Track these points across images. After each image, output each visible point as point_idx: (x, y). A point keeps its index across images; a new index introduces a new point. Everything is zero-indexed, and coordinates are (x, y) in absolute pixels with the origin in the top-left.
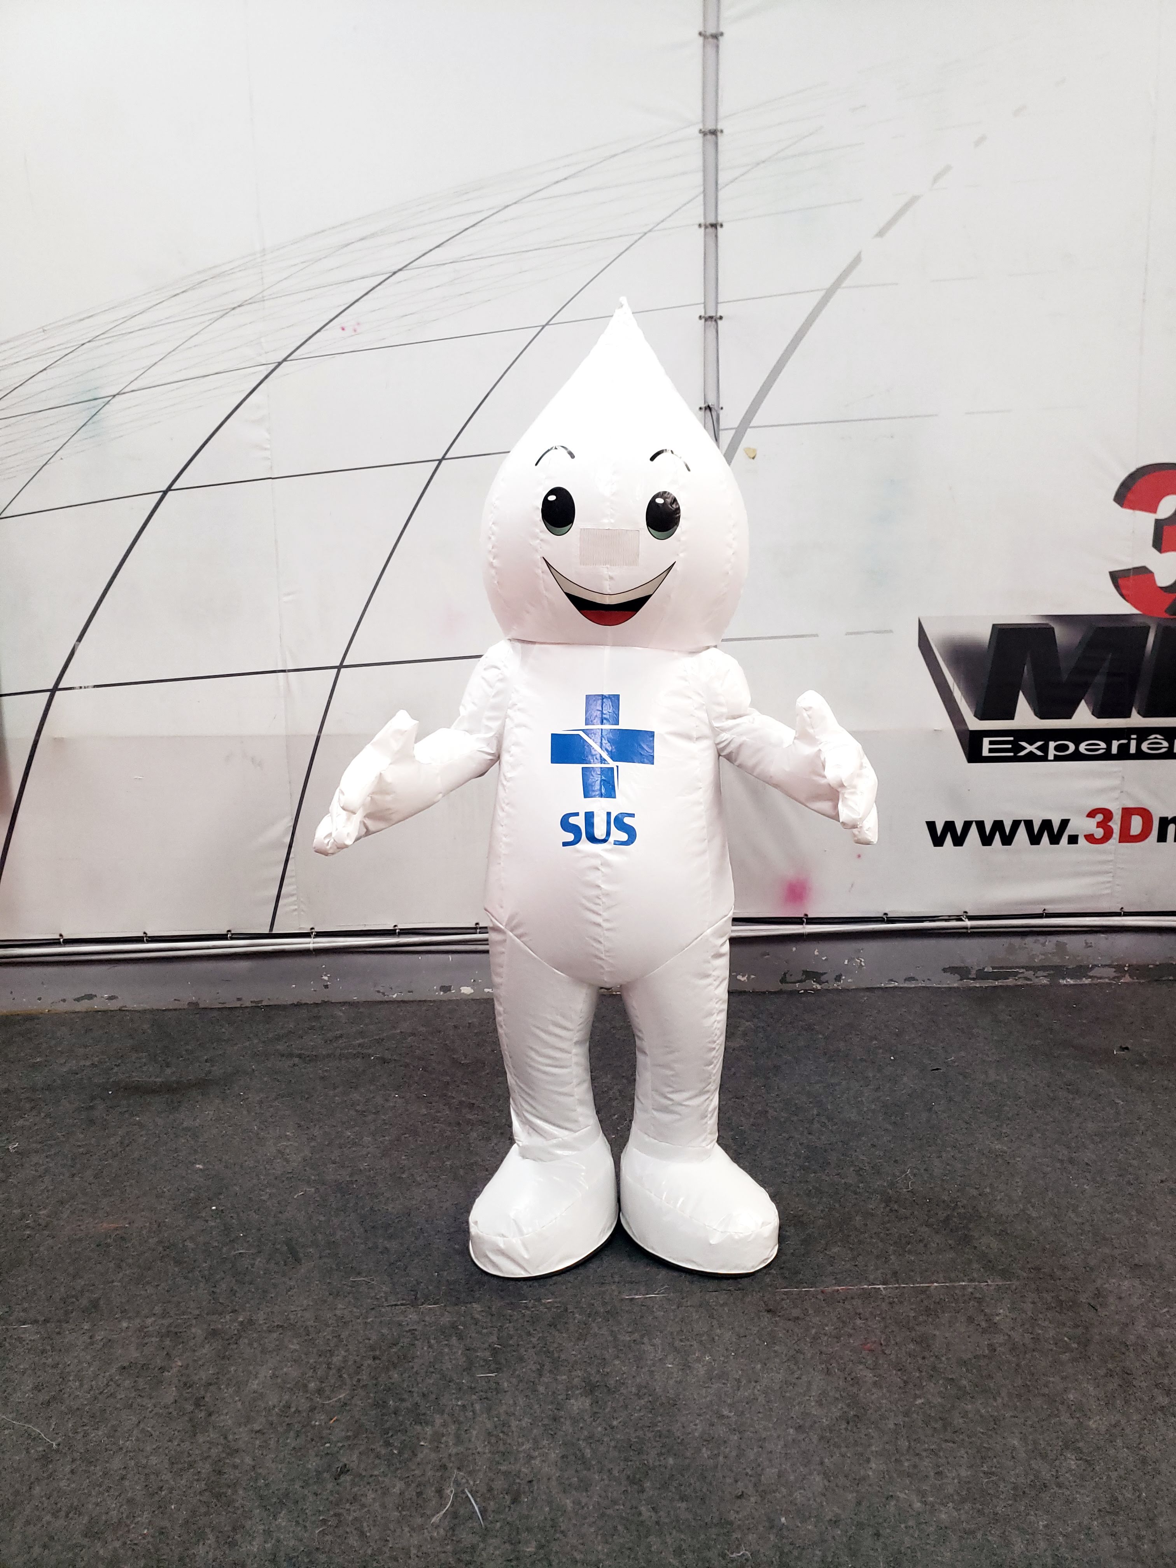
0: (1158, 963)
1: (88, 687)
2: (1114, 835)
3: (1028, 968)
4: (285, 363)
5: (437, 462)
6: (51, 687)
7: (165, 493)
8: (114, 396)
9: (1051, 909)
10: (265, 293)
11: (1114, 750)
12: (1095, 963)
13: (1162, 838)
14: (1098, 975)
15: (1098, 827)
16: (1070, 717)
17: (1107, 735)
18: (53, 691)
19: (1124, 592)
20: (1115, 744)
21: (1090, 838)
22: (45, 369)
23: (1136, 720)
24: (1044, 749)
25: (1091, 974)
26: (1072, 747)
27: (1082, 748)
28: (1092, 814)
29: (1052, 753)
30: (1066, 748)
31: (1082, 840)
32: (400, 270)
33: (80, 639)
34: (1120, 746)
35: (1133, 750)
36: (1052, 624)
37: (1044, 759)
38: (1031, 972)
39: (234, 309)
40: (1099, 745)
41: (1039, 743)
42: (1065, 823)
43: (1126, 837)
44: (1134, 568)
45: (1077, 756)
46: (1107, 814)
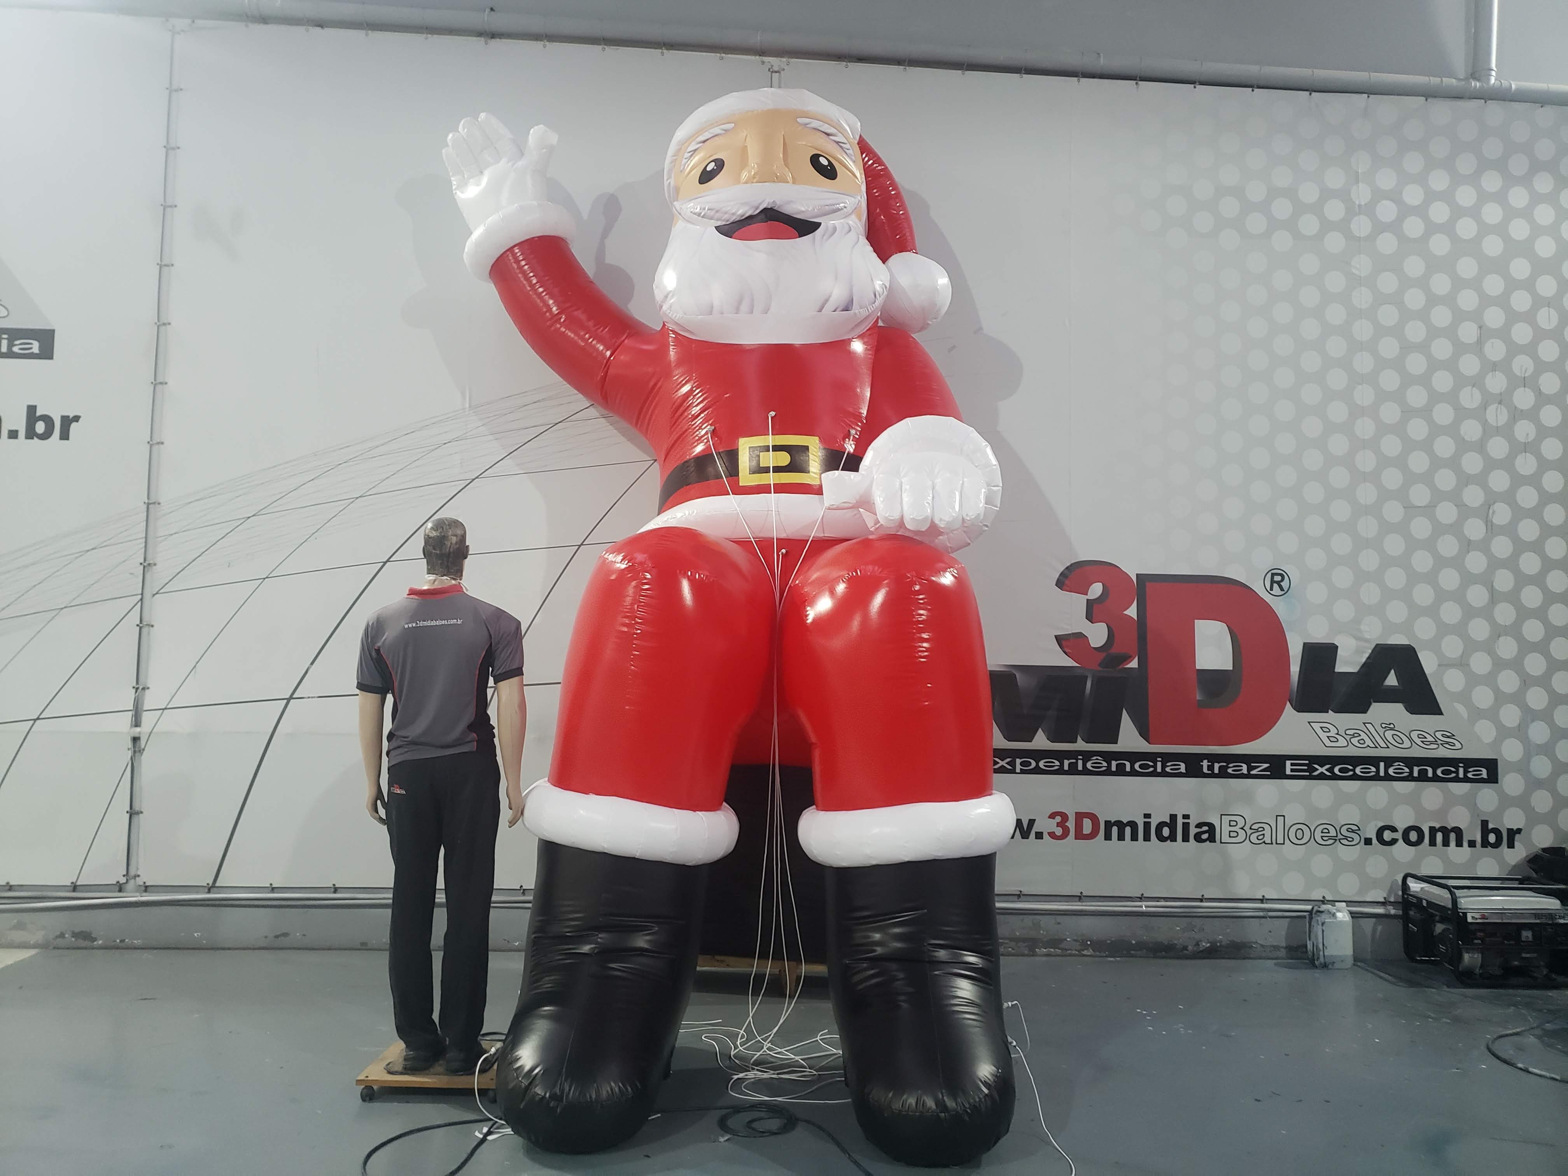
0: (1113, 939)
1: (314, 697)
2: (1070, 833)
4: (477, 479)
5: (577, 547)
6: (288, 697)
7: (385, 563)
8: (357, 498)
9: (1025, 891)
10: (468, 435)
11: (1066, 767)
12: (1064, 937)
13: (1108, 837)
14: (1067, 948)
15: (1057, 826)
16: (1031, 741)
17: (1060, 755)
18: (288, 700)
19: (1067, 651)
20: (1066, 763)
21: (1052, 835)
22: (313, 480)
23: (1081, 745)
24: (1012, 764)
25: (1060, 946)
26: (1034, 764)
27: (1041, 764)
28: (1052, 816)
29: (1018, 768)
30: (1030, 764)
31: (1046, 836)
32: (560, 422)
33: (312, 663)
34: (1070, 764)
35: (1080, 767)
36: (1014, 672)
37: (1013, 771)
38: (1014, 943)
39: (445, 444)
40: (1054, 763)
41: (1008, 760)
42: (1032, 822)
43: (1079, 836)
44: (1073, 633)
45: (1037, 771)
46: (1064, 817)
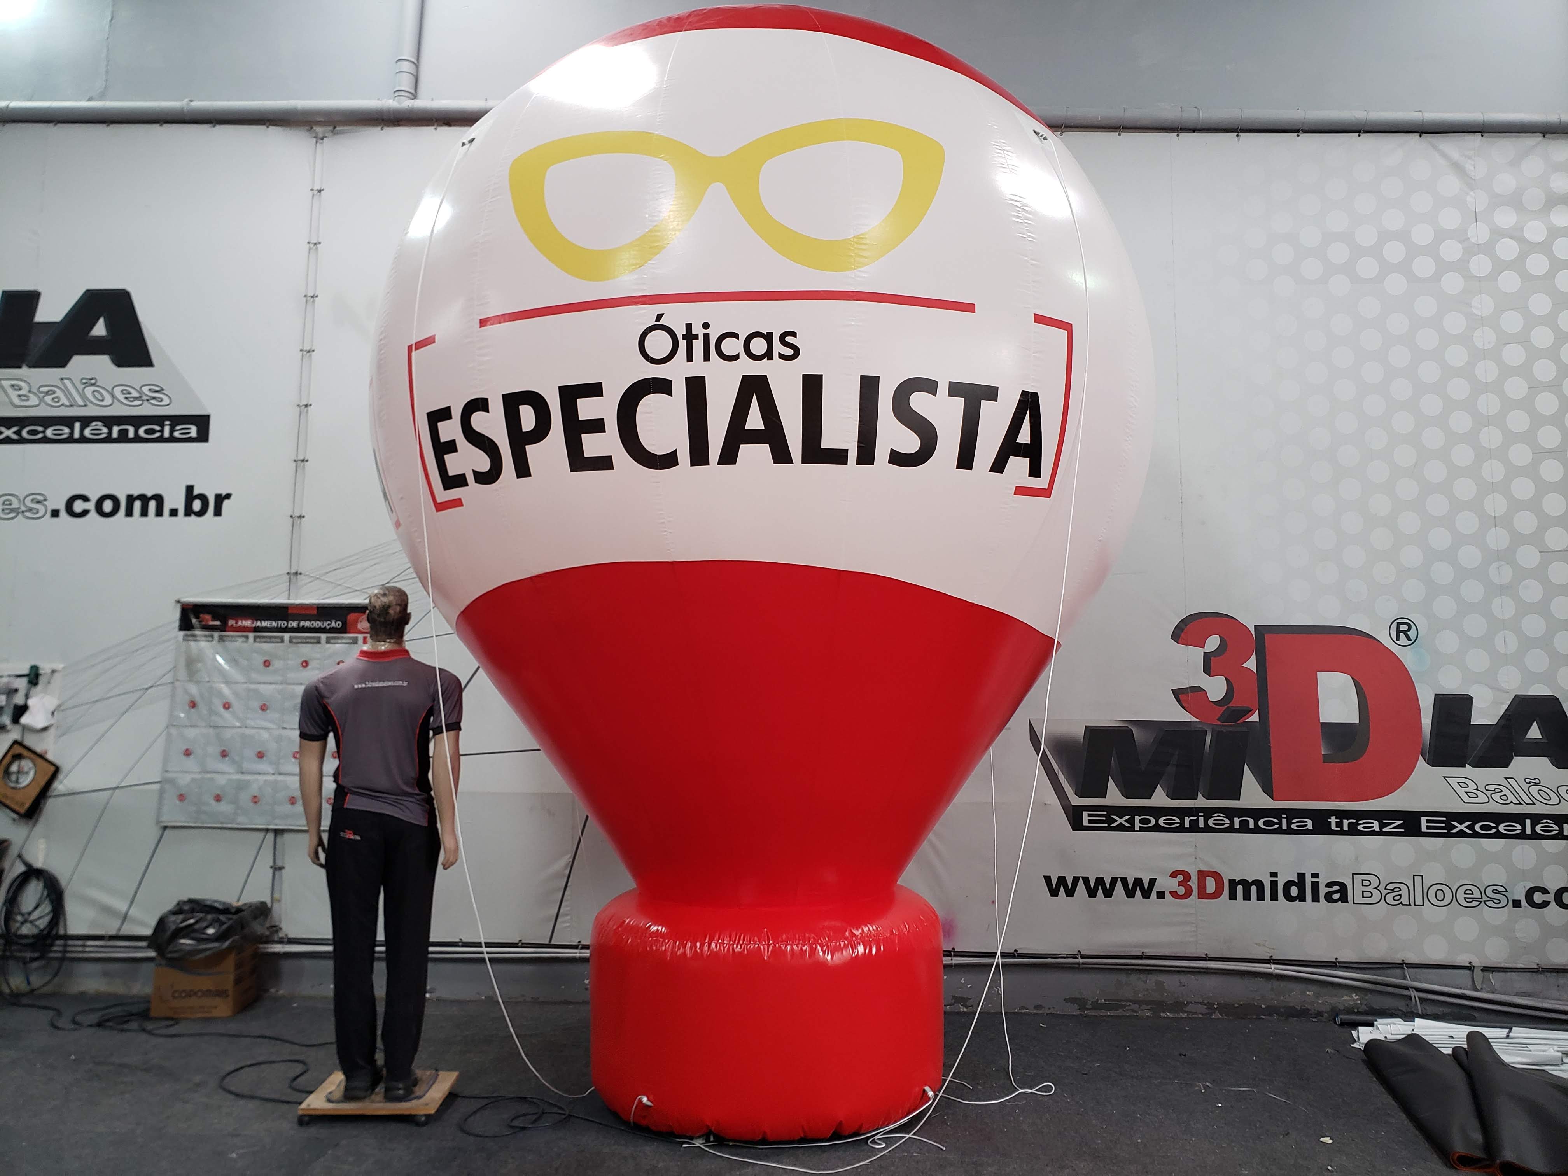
0: (1242, 1003)
2: (1193, 892)
3: (1134, 1002)
9: (1149, 951)
11: (1187, 825)
12: (1189, 1000)
13: (1233, 896)
14: (1193, 1011)
15: (1179, 885)
16: (1150, 798)
17: (1180, 812)
19: (1185, 705)
21: (1174, 894)
23: (1201, 802)
24: (1131, 821)
25: (1187, 1009)
26: (1153, 822)
27: (1161, 822)
28: (1174, 875)
29: (1137, 825)
30: (1149, 821)
31: (1167, 895)
34: (1190, 821)
35: (1201, 825)
36: (1131, 728)
37: (1132, 829)
38: (1137, 1006)
40: (1174, 820)
41: (1127, 817)
42: (1152, 881)
43: (1203, 894)
44: (1191, 687)
45: (1157, 828)
46: (1187, 876)
